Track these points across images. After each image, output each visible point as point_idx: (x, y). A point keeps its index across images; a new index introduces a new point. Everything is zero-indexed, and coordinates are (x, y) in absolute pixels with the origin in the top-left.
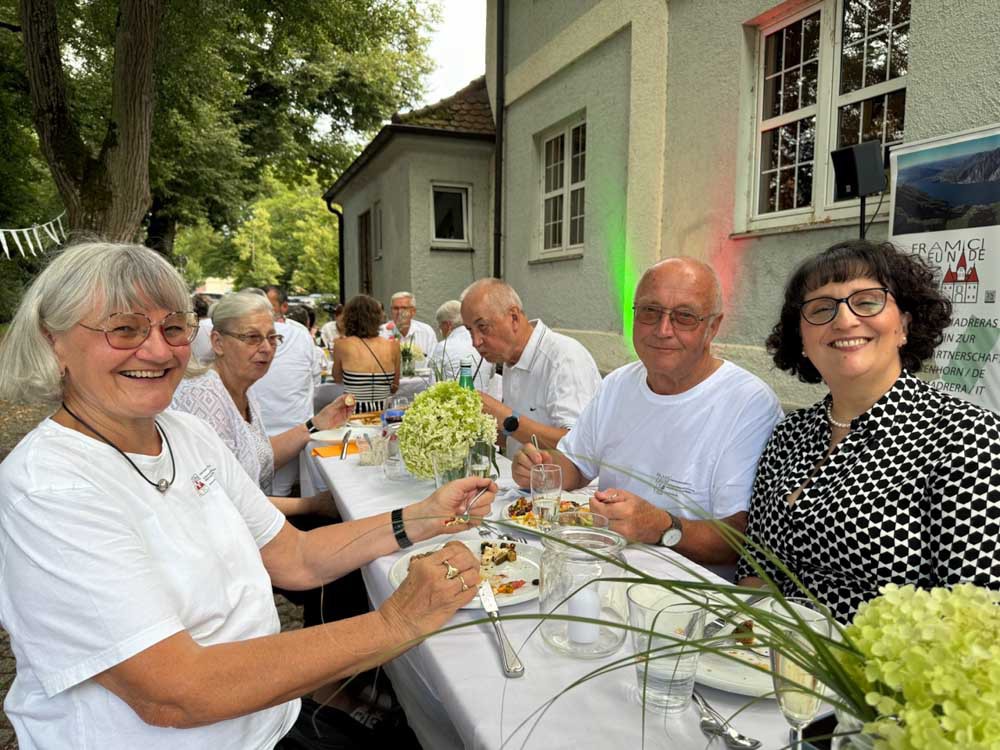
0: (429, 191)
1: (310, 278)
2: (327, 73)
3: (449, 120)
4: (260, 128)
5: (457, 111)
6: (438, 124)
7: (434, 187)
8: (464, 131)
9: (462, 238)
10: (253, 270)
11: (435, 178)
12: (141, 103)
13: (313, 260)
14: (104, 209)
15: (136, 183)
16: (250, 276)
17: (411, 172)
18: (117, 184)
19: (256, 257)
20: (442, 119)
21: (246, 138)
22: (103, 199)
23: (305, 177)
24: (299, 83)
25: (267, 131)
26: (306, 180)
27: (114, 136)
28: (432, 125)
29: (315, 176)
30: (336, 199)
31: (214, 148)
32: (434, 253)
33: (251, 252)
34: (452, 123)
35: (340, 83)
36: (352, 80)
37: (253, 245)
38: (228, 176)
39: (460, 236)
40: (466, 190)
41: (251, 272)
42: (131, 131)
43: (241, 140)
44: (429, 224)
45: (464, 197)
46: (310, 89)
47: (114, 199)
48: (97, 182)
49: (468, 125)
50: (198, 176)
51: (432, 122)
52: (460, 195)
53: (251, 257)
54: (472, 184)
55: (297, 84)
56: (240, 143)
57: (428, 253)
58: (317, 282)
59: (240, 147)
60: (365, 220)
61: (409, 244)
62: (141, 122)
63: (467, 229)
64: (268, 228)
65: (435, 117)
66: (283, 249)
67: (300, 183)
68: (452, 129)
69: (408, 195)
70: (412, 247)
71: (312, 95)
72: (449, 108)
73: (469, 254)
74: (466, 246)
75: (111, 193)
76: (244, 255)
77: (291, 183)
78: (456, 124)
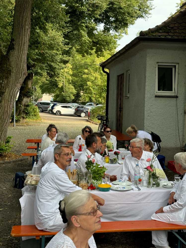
0: (156, 68)
1: (89, 97)
2: (104, 4)
3: (168, 33)
4: (72, 31)
5: (172, 28)
6: (162, 35)
7: (158, 65)
8: (176, 38)
9: (172, 91)
10: (64, 92)
11: (159, 61)
12: (25, 29)
13: (91, 88)
14: (7, 78)
15: (22, 66)
16: (62, 95)
17: (148, 59)
18: (13, 66)
19: (65, 86)
20: (165, 32)
21: (66, 36)
22: (8, 73)
23: (90, 51)
24: (91, 9)
25: (75, 32)
26: (90, 52)
27: (13, 45)
28: (159, 36)
29: (94, 50)
30: (106, 67)
31: (52, 41)
32: (157, 98)
33: (63, 84)
34: (170, 34)
35: (109, 8)
36: (115, 6)
37: (64, 80)
38: (57, 54)
39: (171, 90)
40: (175, 66)
41: (62, 93)
42: (20, 42)
43: (64, 37)
44: (155, 84)
45: (173, 69)
46: (96, 12)
47: (12, 73)
48: (5, 66)
49: (178, 35)
50: (45, 54)
51: (160, 34)
52: (172, 69)
53: (63, 86)
54: (178, 64)
55: (90, 10)
56: (63, 39)
57: (154, 98)
58: (92, 98)
59: (63, 41)
60: (120, 78)
61: (145, 94)
62: (25, 38)
63: (175, 85)
64: (71, 72)
65: (161, 31)
66: (77, 81)
67: (87, 54)
68: (170, 37)
69: (145, 70)
70: (146, 96)
71: (97, 14)
72: (168, 26)
73: (175, 99)
74: (173, 95)
75: (10, 70)
76: (60, 85)
77: (83, 54)
78: (172, 34)
